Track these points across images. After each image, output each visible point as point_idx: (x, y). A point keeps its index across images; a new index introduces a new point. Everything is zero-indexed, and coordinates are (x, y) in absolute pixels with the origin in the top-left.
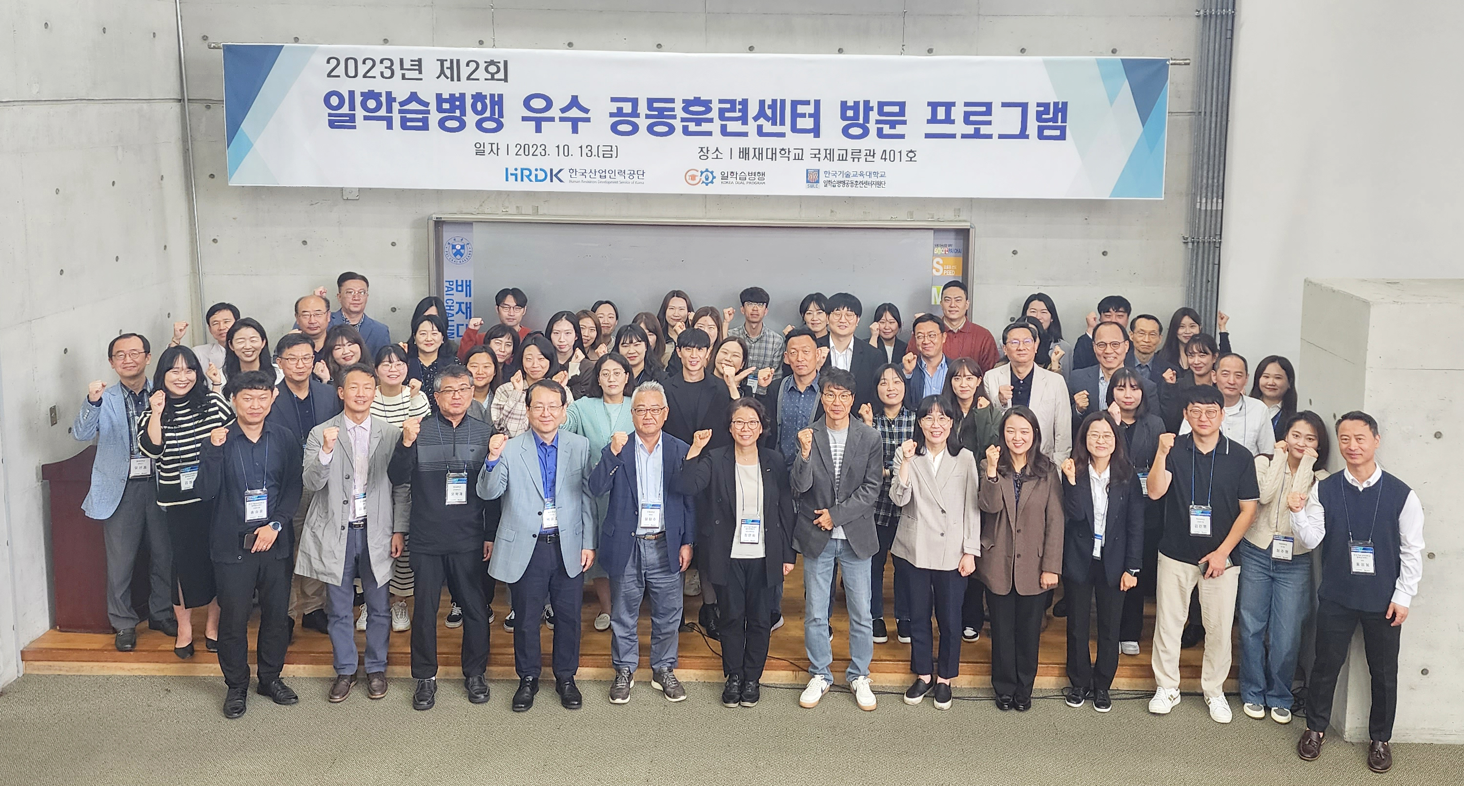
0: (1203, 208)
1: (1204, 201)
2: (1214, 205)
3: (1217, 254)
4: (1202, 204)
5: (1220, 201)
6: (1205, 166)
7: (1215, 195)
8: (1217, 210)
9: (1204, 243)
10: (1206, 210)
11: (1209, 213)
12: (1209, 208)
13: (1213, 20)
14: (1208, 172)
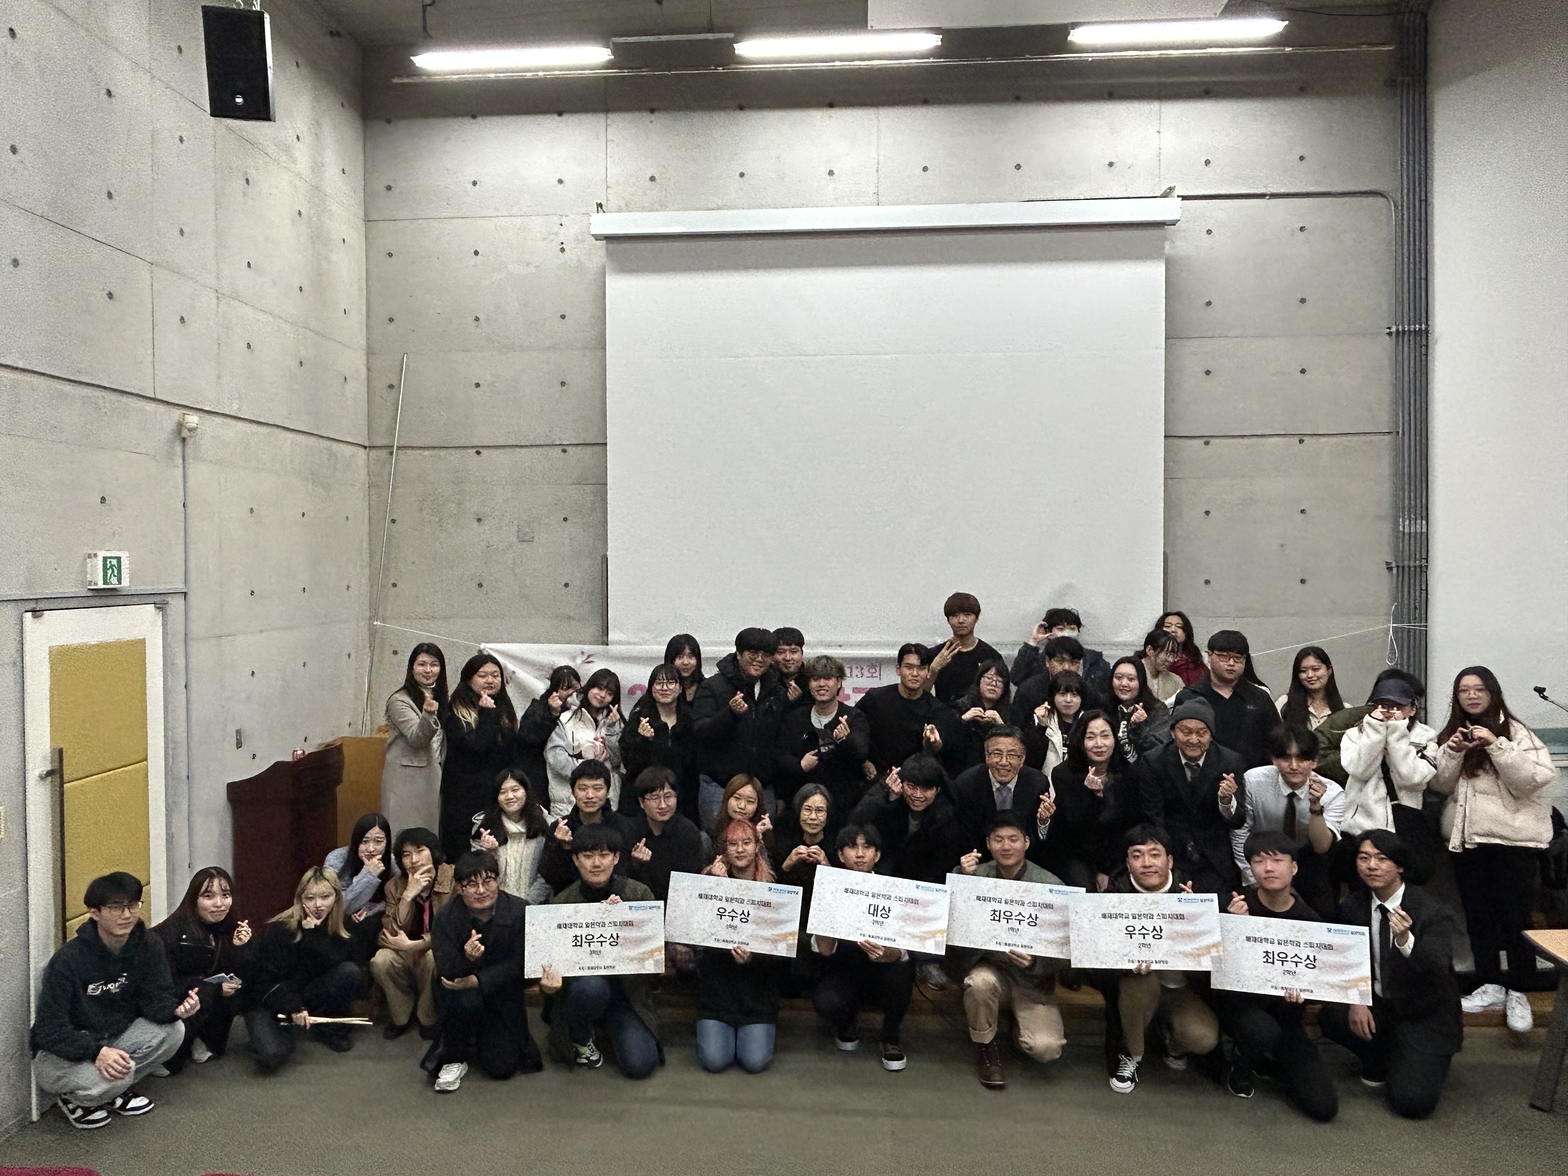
0: (1407, 531)
1: (1407, 523)
2: (1418, 527)
3: (1424, 579)
4: (1406, 526)
5: (1424, 522)
6: (1407, 487)
7: (1418, 516)
8: (1421, 533)
9: (1409, 567)
10: (1410, 533)
11: (1412, 535)
12: (1413, 530)
13: (1406, 337)
14: (1410, 492)
